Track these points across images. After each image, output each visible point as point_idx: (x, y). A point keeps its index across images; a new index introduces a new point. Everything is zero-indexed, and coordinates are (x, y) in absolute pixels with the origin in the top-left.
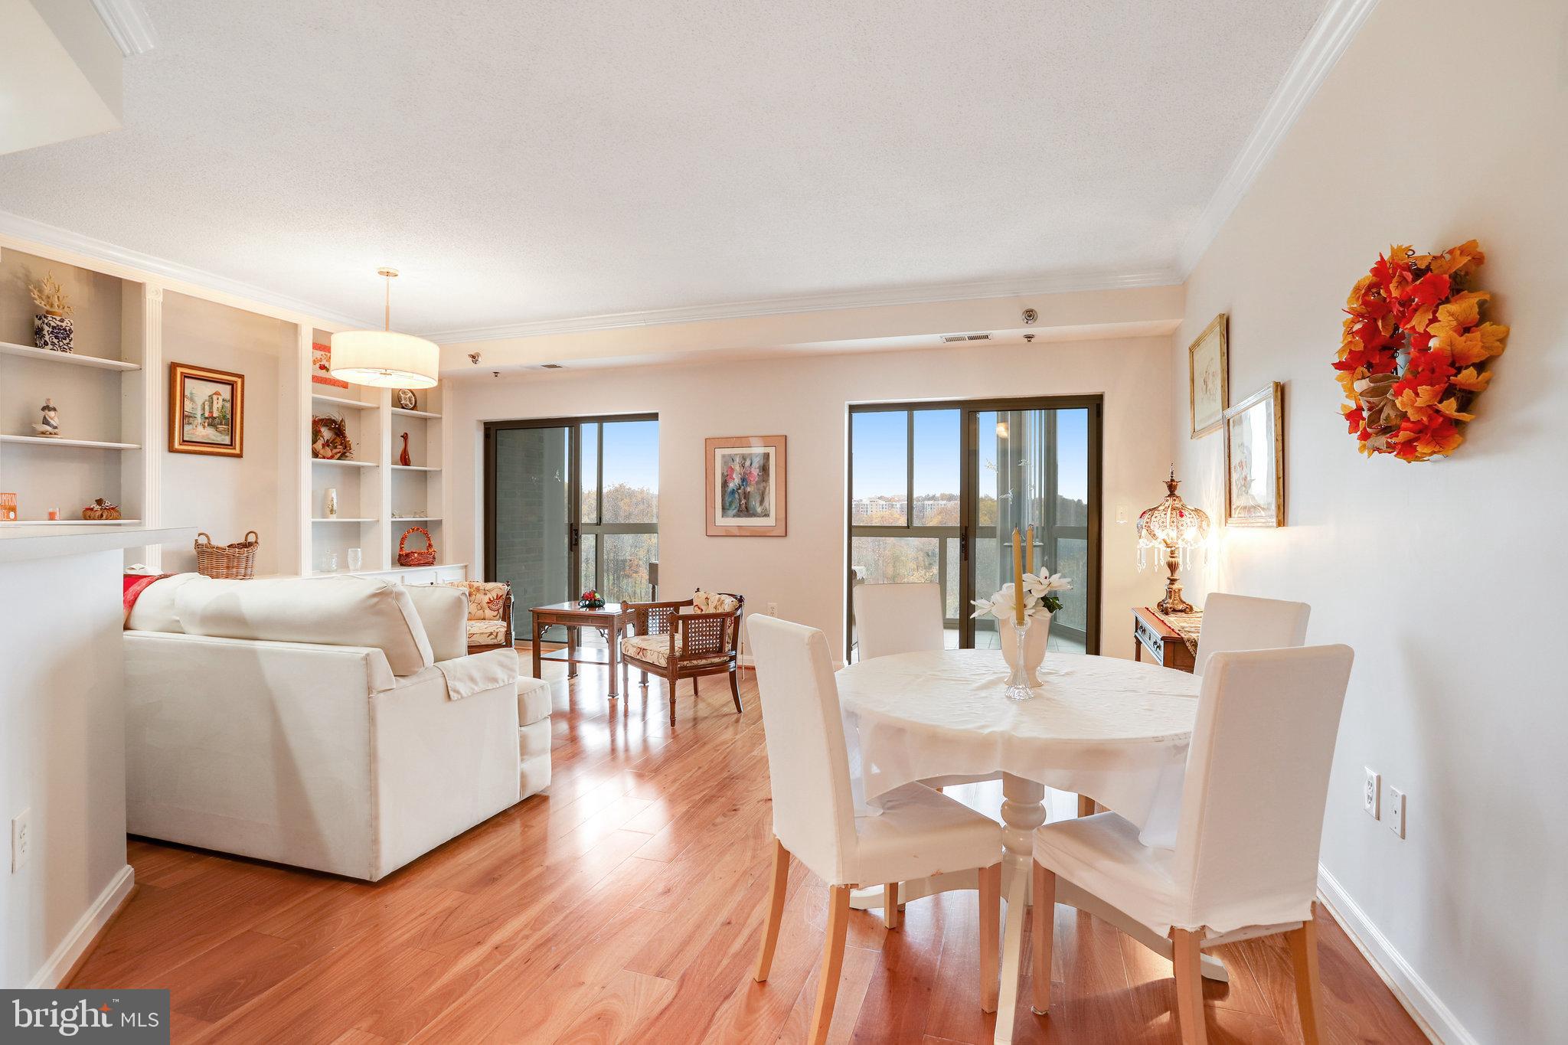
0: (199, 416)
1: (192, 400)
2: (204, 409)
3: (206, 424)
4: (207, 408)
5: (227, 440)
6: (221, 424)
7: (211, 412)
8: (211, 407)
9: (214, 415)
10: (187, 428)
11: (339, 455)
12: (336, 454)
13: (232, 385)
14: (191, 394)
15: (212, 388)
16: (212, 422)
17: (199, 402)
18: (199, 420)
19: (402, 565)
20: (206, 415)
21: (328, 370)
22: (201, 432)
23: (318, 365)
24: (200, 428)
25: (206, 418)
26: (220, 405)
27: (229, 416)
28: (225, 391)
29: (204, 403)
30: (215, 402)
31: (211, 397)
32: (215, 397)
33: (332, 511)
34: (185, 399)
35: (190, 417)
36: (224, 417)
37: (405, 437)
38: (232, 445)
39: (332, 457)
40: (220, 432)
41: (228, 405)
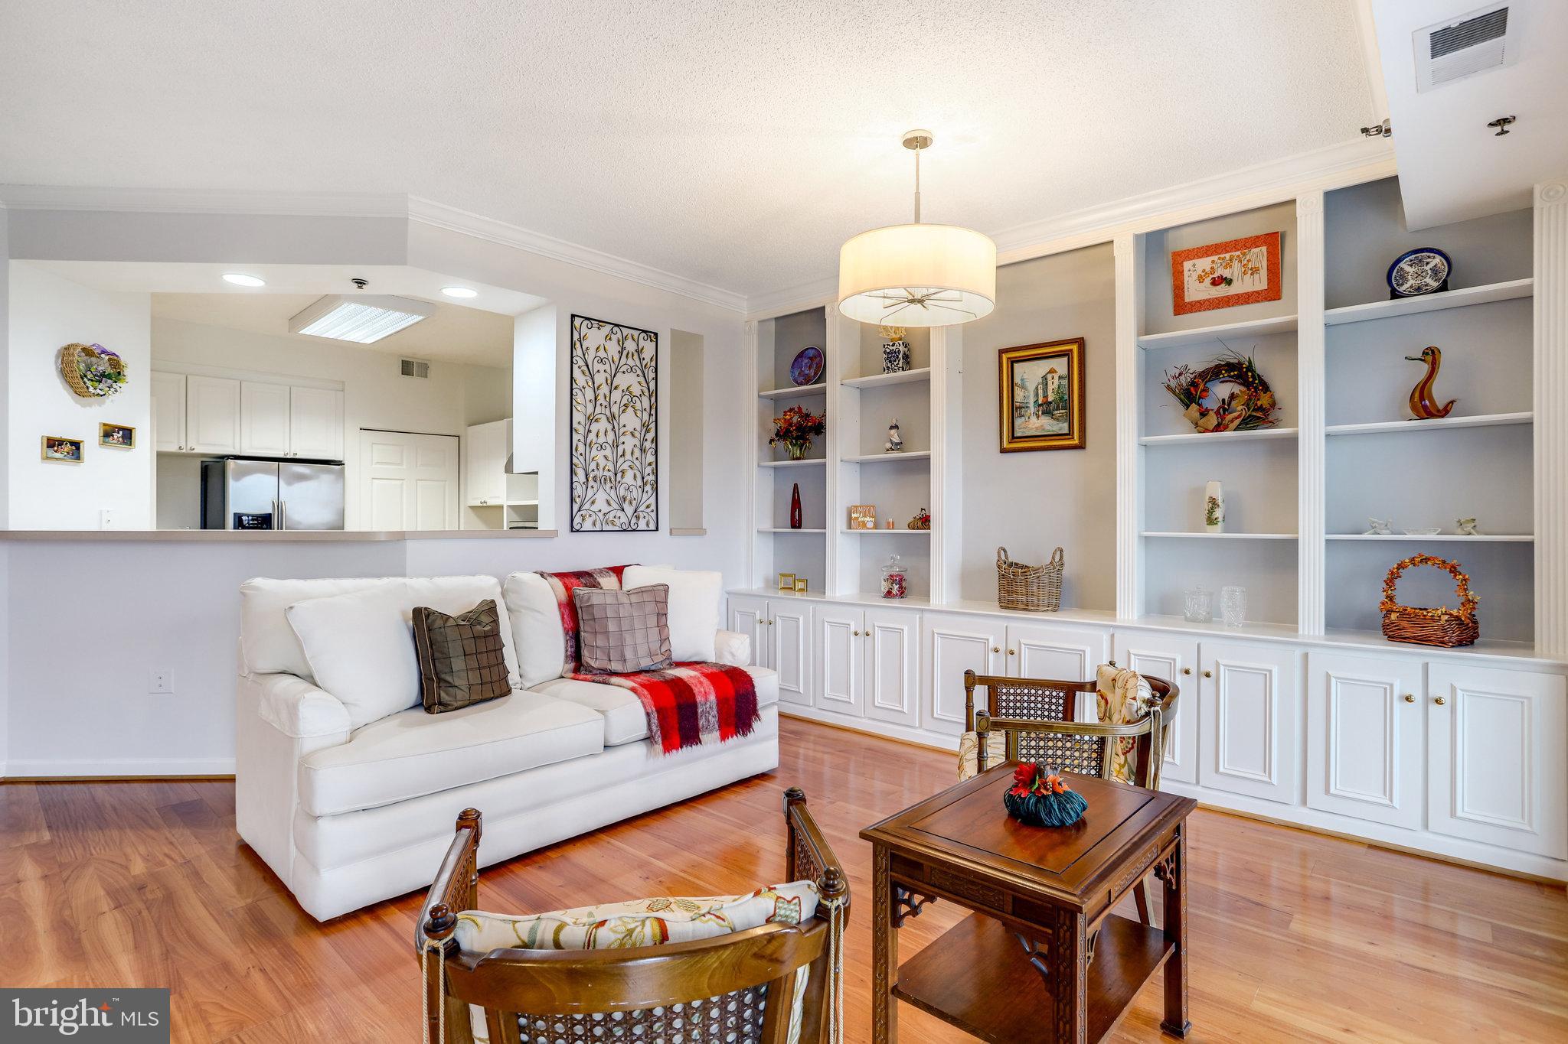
0: (1031, 405)
1: (1023, 387)
2: (1037, 395)
3: (1040, 413)
4: (1040, 392)
5: (1064, 427)
6: (1058, 409)
7: (1046, 397)
8: (1045, 390)
9: (1050, 400)
10: (1018, 422)
11: (1237, 422)
12: (1232, 421)
13: (1067, 354)
14: (1022, 380)
15: (1042, 367)
16: (1046, 408)
17: (1031, 387)
18: (1032, 409)
19: (1392, 638)
20: (1040, 402)
21: (1229, 282)
22: (1034, 424)
23: (1208, 281)
24: (1034, 419)
25: (1040, 405)
26: (1056, 386)
27: (1066, 397)
28: (1060, 365)
29: (1037, 388)
30: (1050, 383)
31: (1045, 378)
32: (1049, 377)
33: (1211, 521)
34: (1016, 388)
35: (1021, 408)
36: (1061, 399)
37: (1432, 356)
38: (1070, 433)
39: (1218, 428)
40: (1057, 419)
41: (1065, 382)
